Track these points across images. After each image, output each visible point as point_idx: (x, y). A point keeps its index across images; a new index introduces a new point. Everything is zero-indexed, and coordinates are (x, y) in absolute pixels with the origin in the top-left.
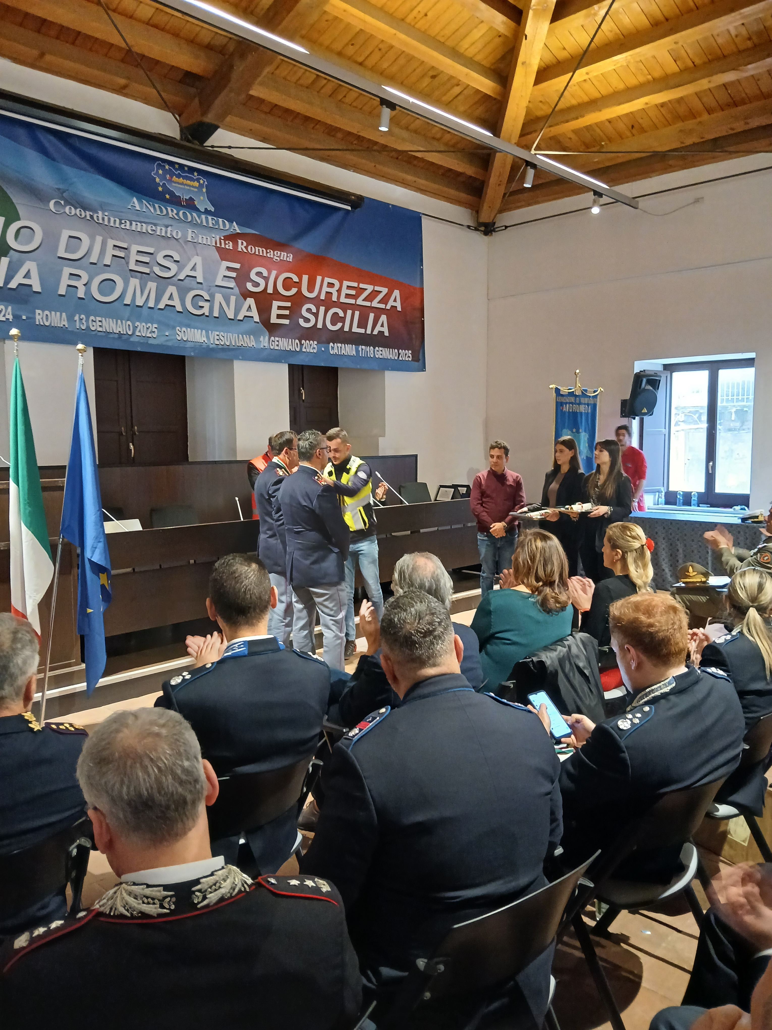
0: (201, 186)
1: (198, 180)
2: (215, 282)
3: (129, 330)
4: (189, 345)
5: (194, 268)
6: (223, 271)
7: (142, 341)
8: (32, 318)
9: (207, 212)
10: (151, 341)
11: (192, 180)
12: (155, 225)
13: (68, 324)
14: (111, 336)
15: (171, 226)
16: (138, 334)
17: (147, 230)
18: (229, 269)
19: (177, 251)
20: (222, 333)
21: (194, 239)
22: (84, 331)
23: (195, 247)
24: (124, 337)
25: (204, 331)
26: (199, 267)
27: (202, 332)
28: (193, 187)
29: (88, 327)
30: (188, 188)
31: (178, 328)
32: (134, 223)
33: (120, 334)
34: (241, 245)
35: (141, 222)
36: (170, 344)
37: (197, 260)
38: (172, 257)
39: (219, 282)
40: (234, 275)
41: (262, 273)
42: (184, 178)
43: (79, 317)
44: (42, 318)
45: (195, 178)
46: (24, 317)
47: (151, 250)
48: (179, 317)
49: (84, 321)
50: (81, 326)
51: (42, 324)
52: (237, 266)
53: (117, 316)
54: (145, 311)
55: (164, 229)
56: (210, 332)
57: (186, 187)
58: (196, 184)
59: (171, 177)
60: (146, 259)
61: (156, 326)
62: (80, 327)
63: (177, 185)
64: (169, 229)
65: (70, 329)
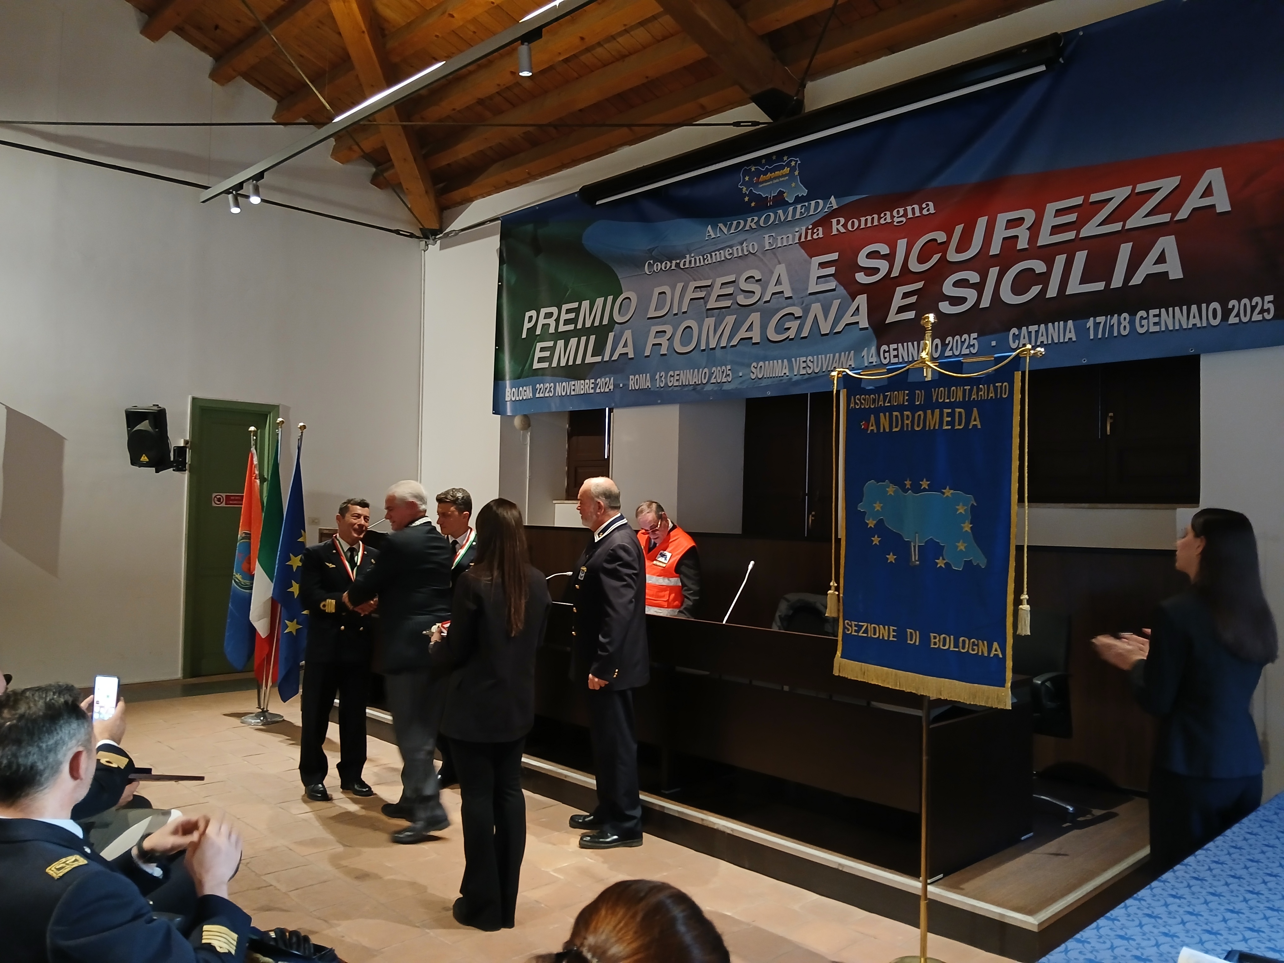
0: (793, 169)
1: (788, 165)
2: (807, 289)
3: (705, 378)
4: (764, 383)
5: (778, 282)
6: (815, 272)
7: (716, 389)
8: (626, 385)
9: (798, 200)
10: (726, 387)
11: (782, 167)
12: (731, 247)
13: (651, 386)
14: (686, 389)
15: (746, 240)
16: (713, 381)
17: (725, 257)
18: (822, 265)
19: (756, 268)
20: (810, 358)
21: (772, 245)
22: (662, 389)
23: (775, 254)
24: (699, 388)
25: (785, 361)
26: (785, 279)
27: (783, 362)
28: (783, 176)
29: (666, 384)
30: (777, 181)
31: (754, 364)
32: (713, 254)
33: (696, 385)
34: (837, 226)
35: (719, 250)
36: (744, 386)
37: (781, 270)
38: (753, 277)
39: (813, 288)
40: (832, 270)
41: (878, 252)
42: (772, 171)
43: (660, 374)
44: (634, 383)
45: (784, 164)
46: (621, 385)
47: (732, 278)
48: (755, 350)
49: (663, 379)
50: (661, 383)
51: (633, 388)
52: (834, 256)
53: (694, 366)
54: (718, 352)
55: (739, 247)
56: (793, 359)
57: (775, 181)
58: (787, 170)
59: (759, 178)
60: (729, 290)
61: (729, 367)
62: (660, 385)
63: (764, 184)
64: (745, 244)
65: (652, 389)
